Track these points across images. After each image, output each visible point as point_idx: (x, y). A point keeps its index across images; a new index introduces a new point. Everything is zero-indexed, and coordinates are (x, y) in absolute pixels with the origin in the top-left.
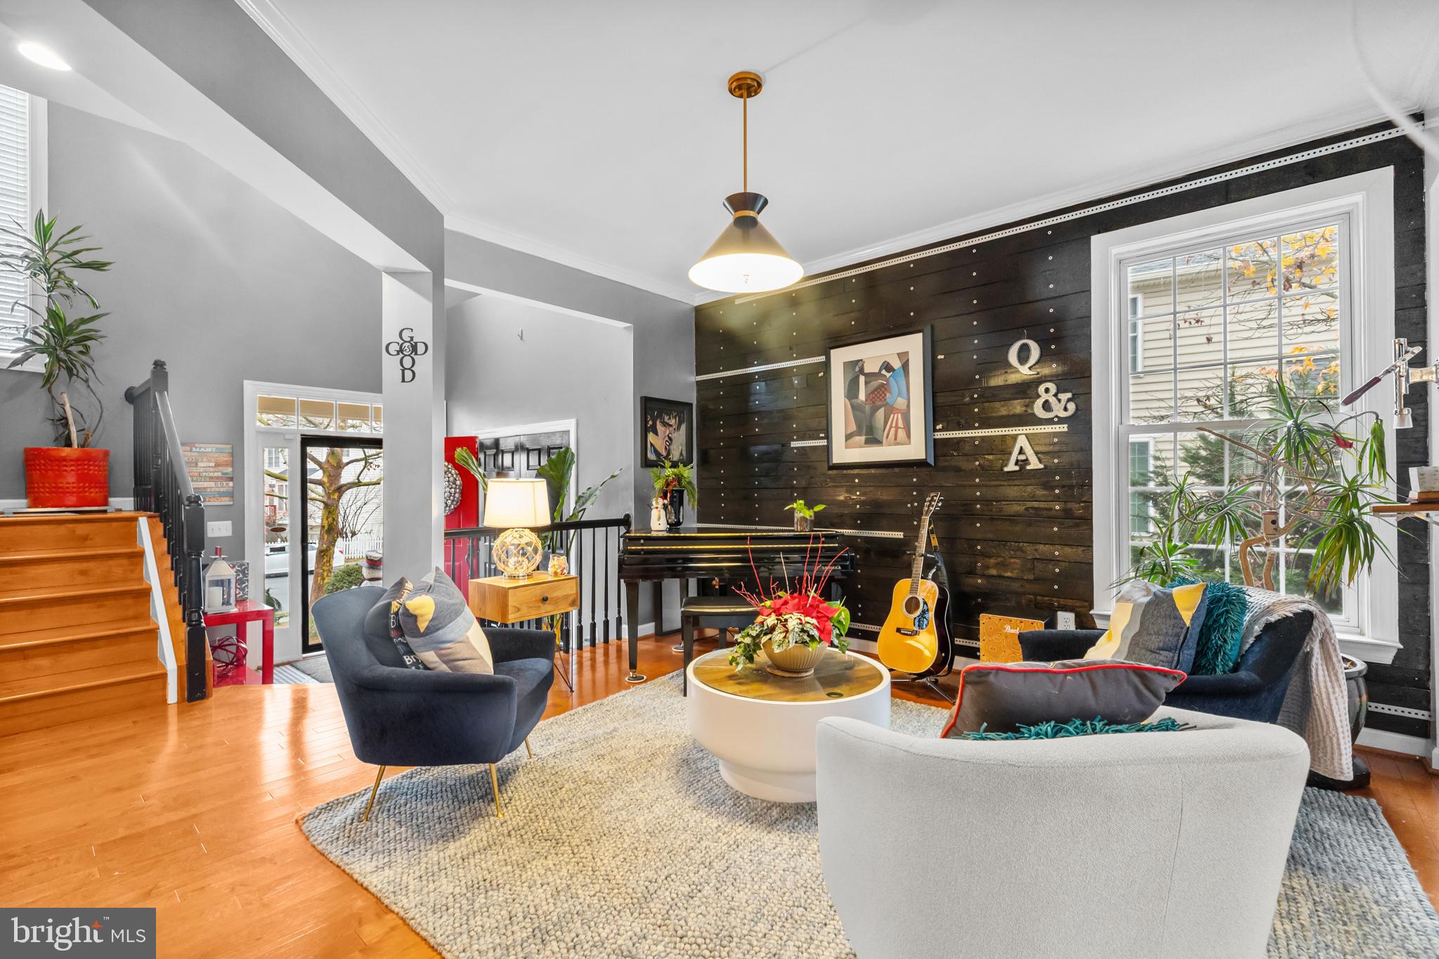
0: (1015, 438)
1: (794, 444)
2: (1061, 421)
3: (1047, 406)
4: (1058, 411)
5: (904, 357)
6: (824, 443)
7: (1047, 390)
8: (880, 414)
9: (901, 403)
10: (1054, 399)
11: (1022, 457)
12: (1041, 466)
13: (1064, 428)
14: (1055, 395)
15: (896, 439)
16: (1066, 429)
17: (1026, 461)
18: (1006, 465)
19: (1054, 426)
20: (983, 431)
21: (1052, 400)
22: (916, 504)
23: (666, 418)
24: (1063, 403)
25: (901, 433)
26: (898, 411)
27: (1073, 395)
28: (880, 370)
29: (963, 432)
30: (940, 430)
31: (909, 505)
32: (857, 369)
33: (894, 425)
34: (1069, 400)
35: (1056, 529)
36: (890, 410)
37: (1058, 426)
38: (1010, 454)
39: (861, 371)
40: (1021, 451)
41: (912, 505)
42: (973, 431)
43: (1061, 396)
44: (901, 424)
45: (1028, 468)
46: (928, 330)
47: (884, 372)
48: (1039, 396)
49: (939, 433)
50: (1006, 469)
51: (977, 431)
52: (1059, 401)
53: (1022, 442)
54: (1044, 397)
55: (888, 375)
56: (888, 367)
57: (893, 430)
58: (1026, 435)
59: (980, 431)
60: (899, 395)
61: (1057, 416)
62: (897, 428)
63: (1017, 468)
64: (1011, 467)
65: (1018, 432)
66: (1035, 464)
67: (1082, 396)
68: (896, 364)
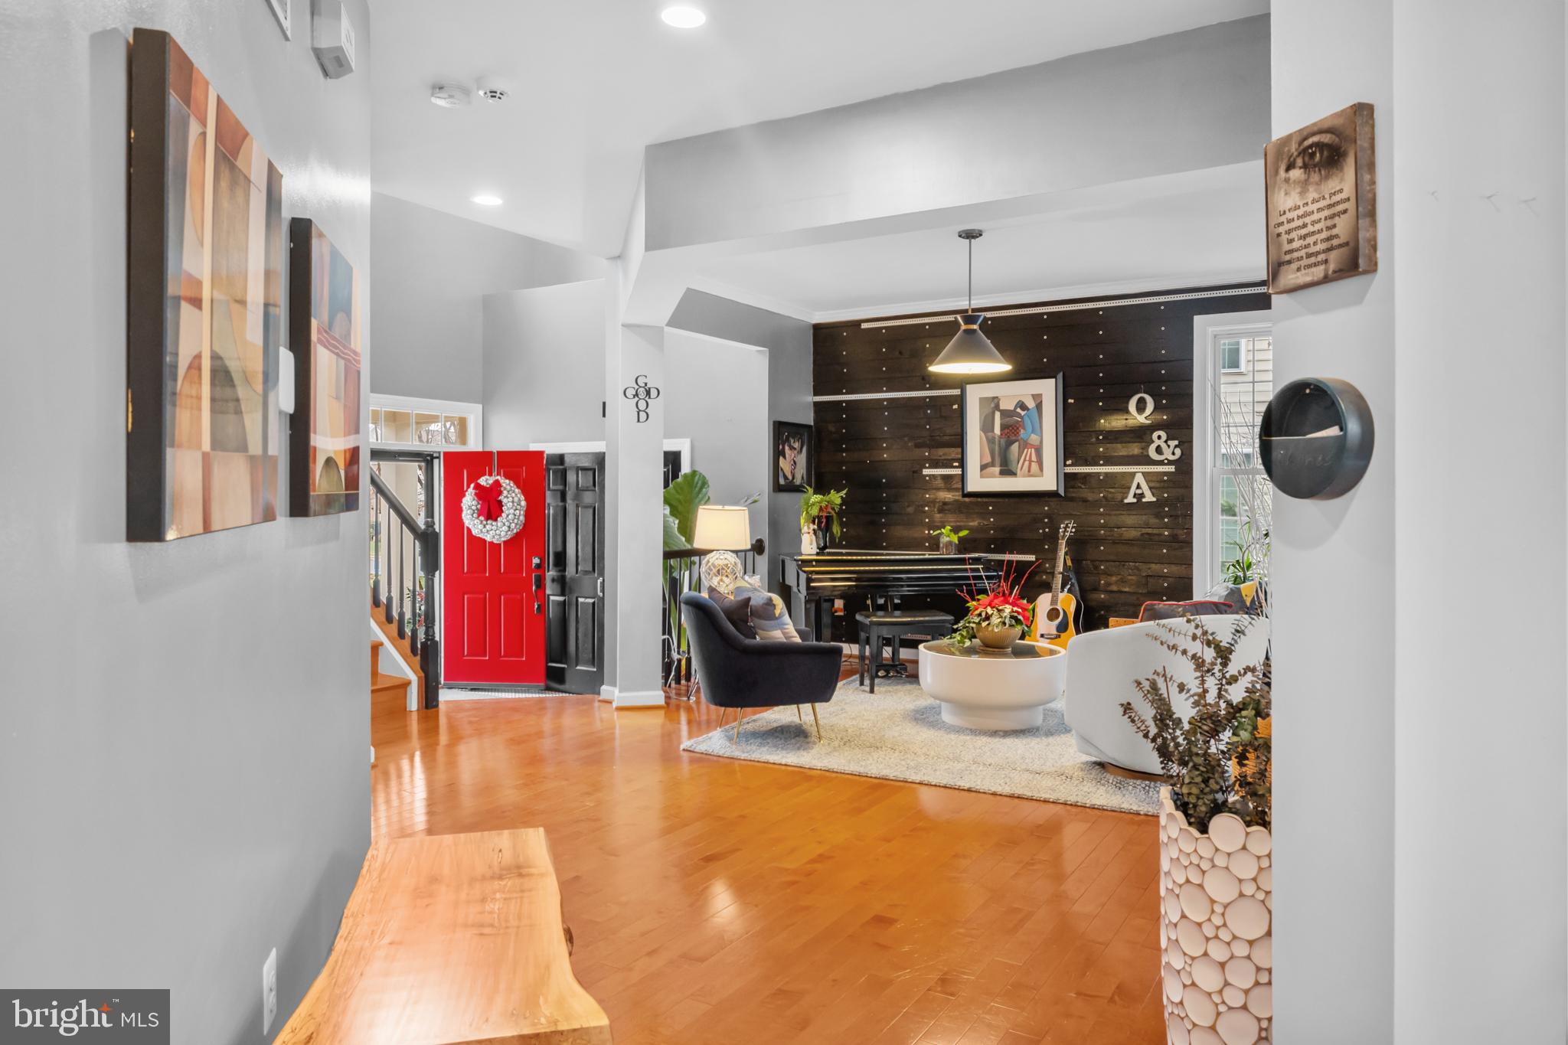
0: (1133, 474)
1: (926, 472)
2: (1170, 463)
3: (1159, 450)
4: (1168, 455)
5: (1038, 399)
6: (959, 471)
7: (1159, 437)
8: (1015, 447)
9: (1034, 439)
10: (1165, 444)
11: (1139, 491)
12: (1154, 499)
13: (1172, 469)
14: (1166, 442)
15: (1029, 471)
16: (1173, 470)
17: (1142, 495)
18: (1126, 498)
19: (1164, 467)
20: (1107, 467)
21: (1164, 446)
22: (1047, 530)
23: (792, 441)
24: (1172, 448)
25: (1035, 467)
26: (1032, 446)
27: (1179, 442)
28: (1016, 408)
29: (1090, 468)
30: (1069, 465)
31: (1041, 531)
32: (993, 405)
33: (1027, 458)
34: (1176, 446)
35: (1165, 551)
36: (1025, 445)
37: (1167, 467)
38: (1129, 488)
39: (997, 407)
40: (1138, 487)
41: (1044, 531)
42: (1099, 467)
43: (1170, 442)
44: (1034, 458)
45: (1144, 500)
46: (1060, 376)
47: (1019, 410)
48: (1153, 442)
49: (1068, 468)
50: (1126, 501)
51: (1101, 467)
52: (1169, 446)
53: (1139, 479)
54: (1157, 442)
55: (1023, 413)
56: (1023, 407)
57: (1027, 463)
58: (1144, 474)
59: (1104, 467)
60: (1033, 431)
61: (1166, 459)
62: (1030, 461)
63: (1135, 500)
64: (1130, 499)
65: (1137, 470)
66: (1149, 497)
67: (1186, 444)
68: (1031, 404)
